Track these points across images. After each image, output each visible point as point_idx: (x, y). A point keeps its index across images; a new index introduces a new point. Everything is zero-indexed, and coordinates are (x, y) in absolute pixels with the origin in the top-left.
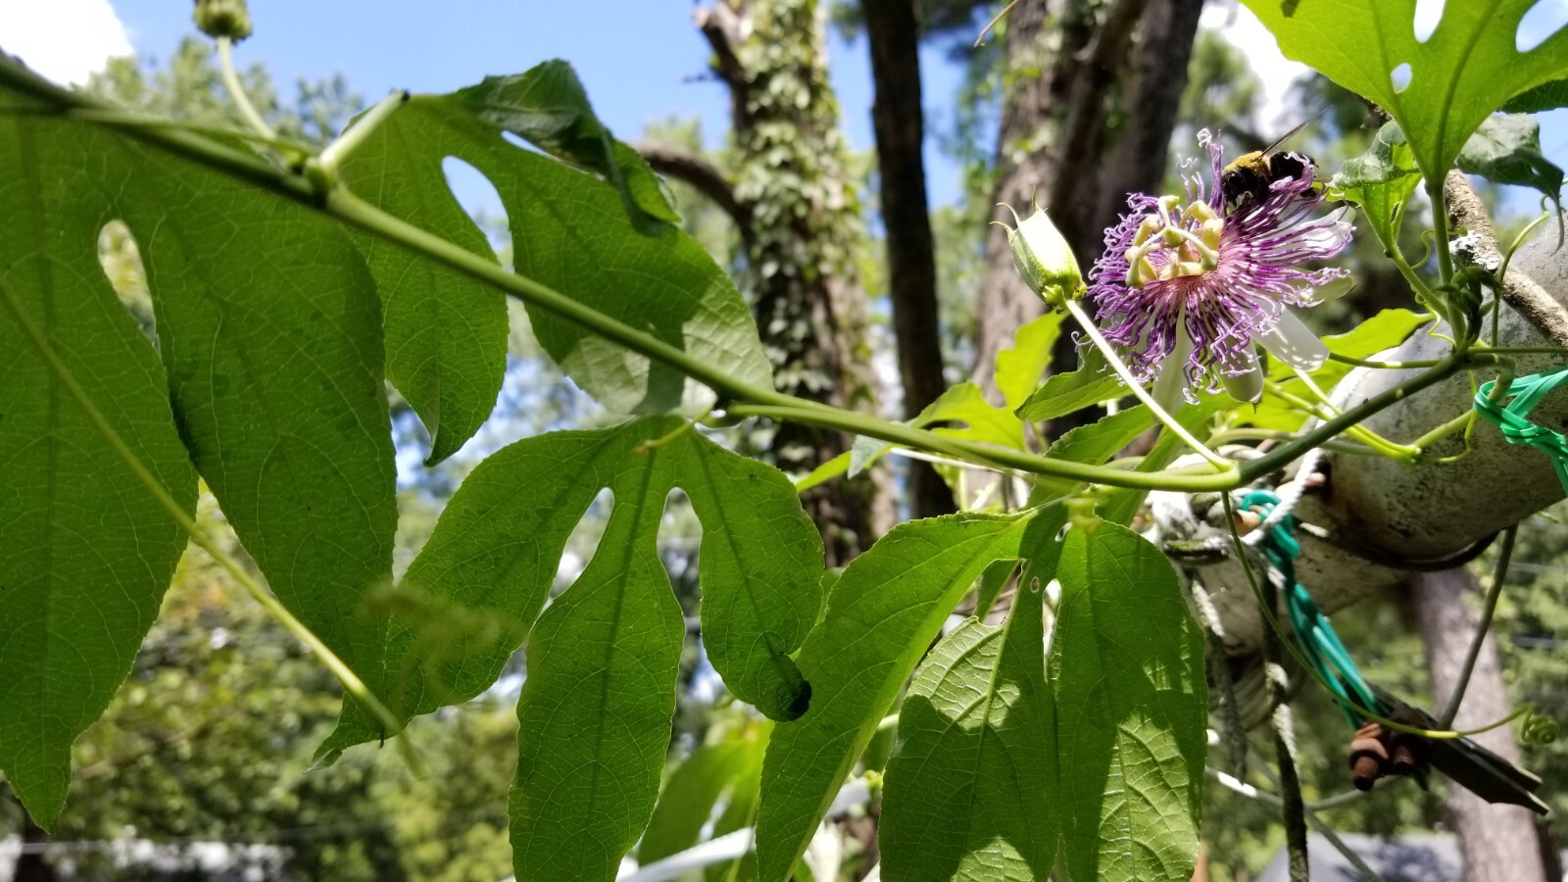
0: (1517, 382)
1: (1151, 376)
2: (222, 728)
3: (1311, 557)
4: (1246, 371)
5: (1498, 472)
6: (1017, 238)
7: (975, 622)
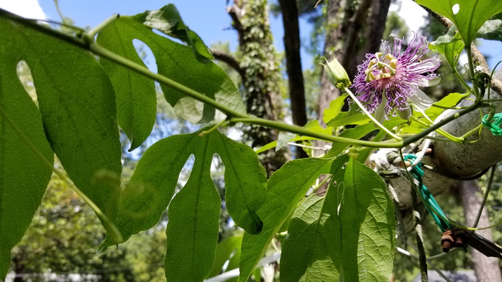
0: (496, 115)
1: (374, 111)
2: (78, 237)
3: (428, 176)
4: (406, 108)
5: (490, 147)
6: (327, 68)
7: (315, 195)
